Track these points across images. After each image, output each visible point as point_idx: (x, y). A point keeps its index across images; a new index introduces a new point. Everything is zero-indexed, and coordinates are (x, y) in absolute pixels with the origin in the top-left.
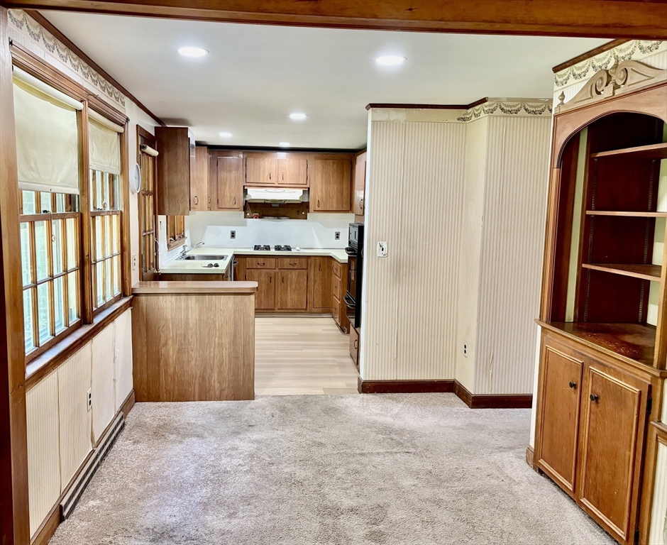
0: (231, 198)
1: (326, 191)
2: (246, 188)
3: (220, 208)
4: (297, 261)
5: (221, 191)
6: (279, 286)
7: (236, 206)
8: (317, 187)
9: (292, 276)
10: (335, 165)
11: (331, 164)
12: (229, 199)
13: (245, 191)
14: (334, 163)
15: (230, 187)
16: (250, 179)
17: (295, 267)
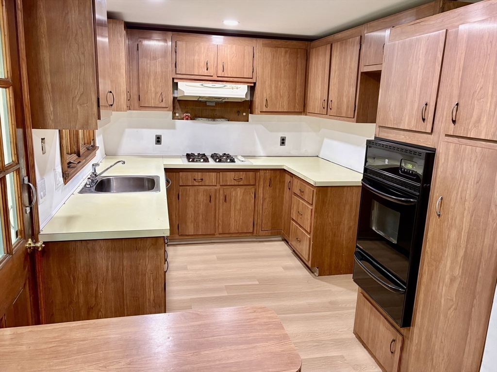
0: (156, 93)
1: (276, 87)
2: (175, 81)
3: (142, 107)
4: (242, 175)
5: (143, 84)
6: (221, 205)
7: (163, 105)
8: (265, 82)
9: (237, 194)
10: (288, 56)
11: (283, 54)
12: (153, 95)
13: (175, 86)
14: (286, 53)
15: (155, 79)
16: (182, 69)
17: (241, 183)
